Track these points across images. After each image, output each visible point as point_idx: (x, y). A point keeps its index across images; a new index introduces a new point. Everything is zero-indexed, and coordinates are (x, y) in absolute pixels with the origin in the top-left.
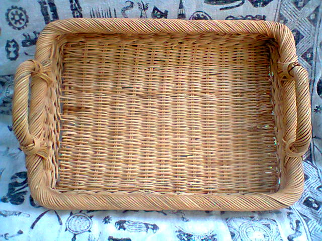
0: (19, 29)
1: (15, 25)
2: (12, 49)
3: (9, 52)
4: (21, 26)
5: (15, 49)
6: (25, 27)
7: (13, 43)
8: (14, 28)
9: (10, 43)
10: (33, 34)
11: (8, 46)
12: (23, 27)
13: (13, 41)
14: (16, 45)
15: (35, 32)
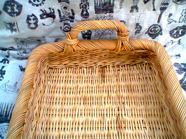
0: (37, 5)
1: (33, 2)
2: (32, 22)
3: (29, 24)
4: (39, 3)
5: (34, 21)
6: (42, 4)
7: (33, 17)
8: (33, 5)
9: (30, 17)
10: (49, 10)
11: (28, 19)
12: (40, 5)
13: (33, 15)
14: (36, 19)
15: (50, 8)
